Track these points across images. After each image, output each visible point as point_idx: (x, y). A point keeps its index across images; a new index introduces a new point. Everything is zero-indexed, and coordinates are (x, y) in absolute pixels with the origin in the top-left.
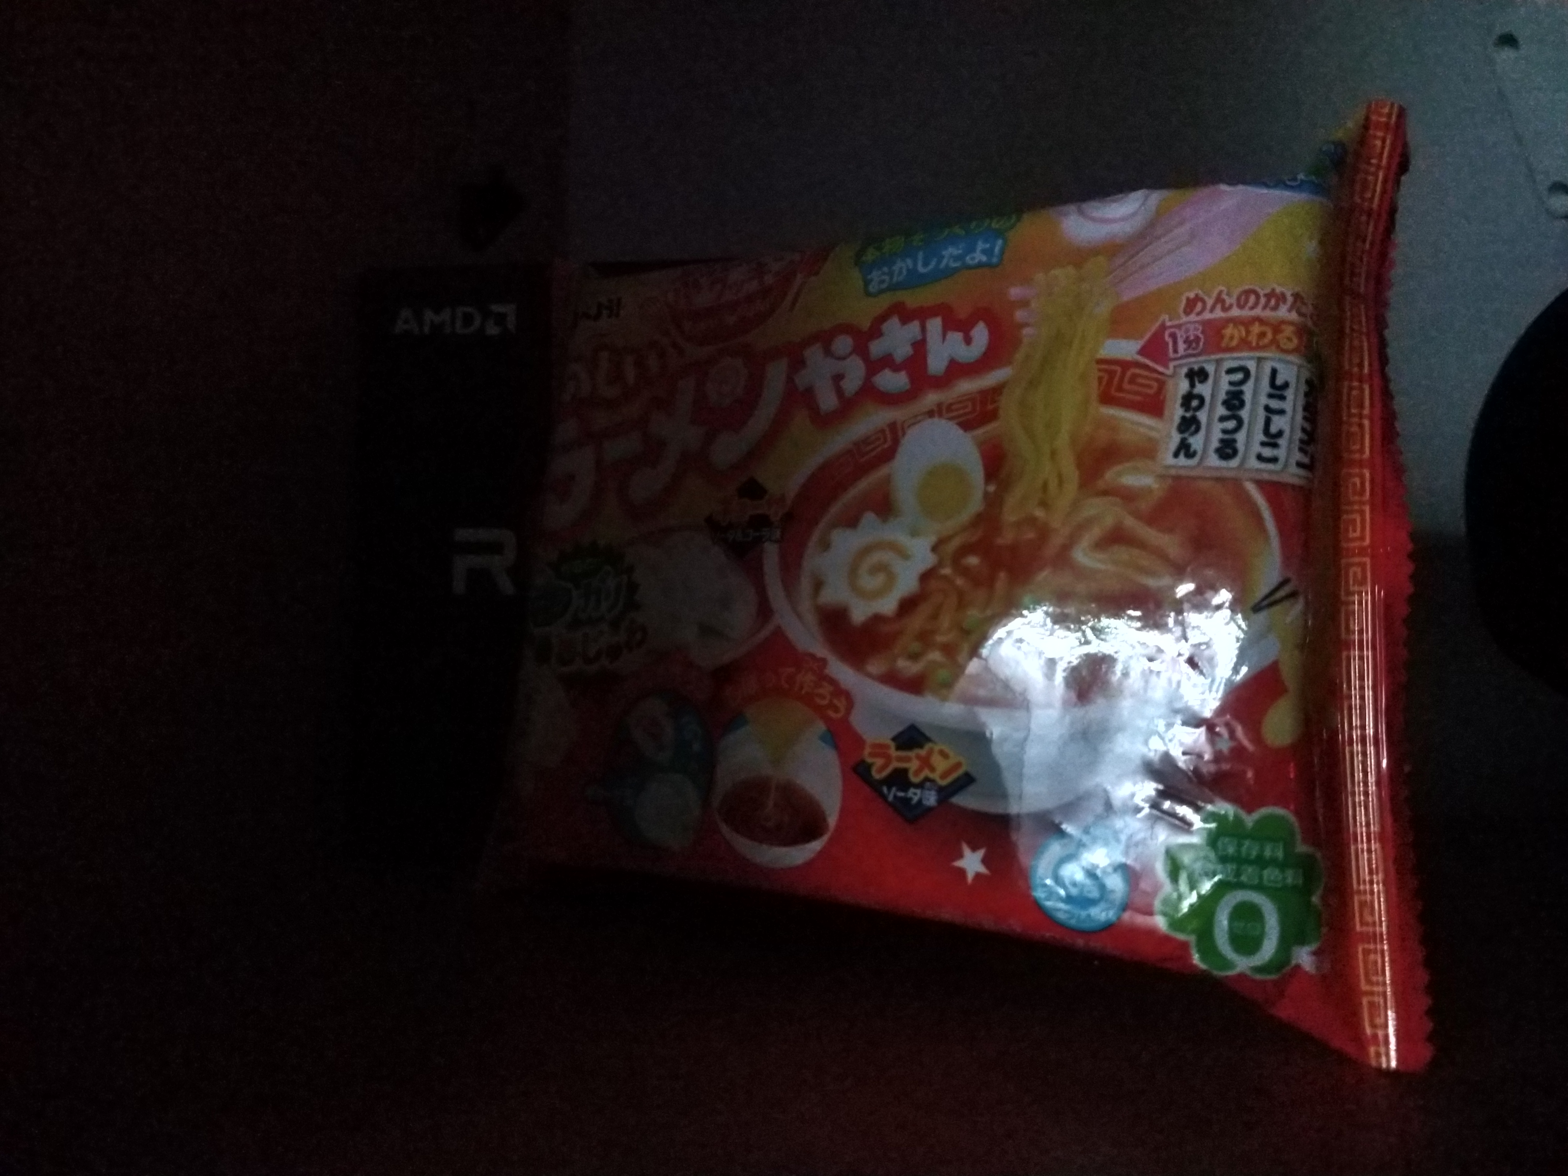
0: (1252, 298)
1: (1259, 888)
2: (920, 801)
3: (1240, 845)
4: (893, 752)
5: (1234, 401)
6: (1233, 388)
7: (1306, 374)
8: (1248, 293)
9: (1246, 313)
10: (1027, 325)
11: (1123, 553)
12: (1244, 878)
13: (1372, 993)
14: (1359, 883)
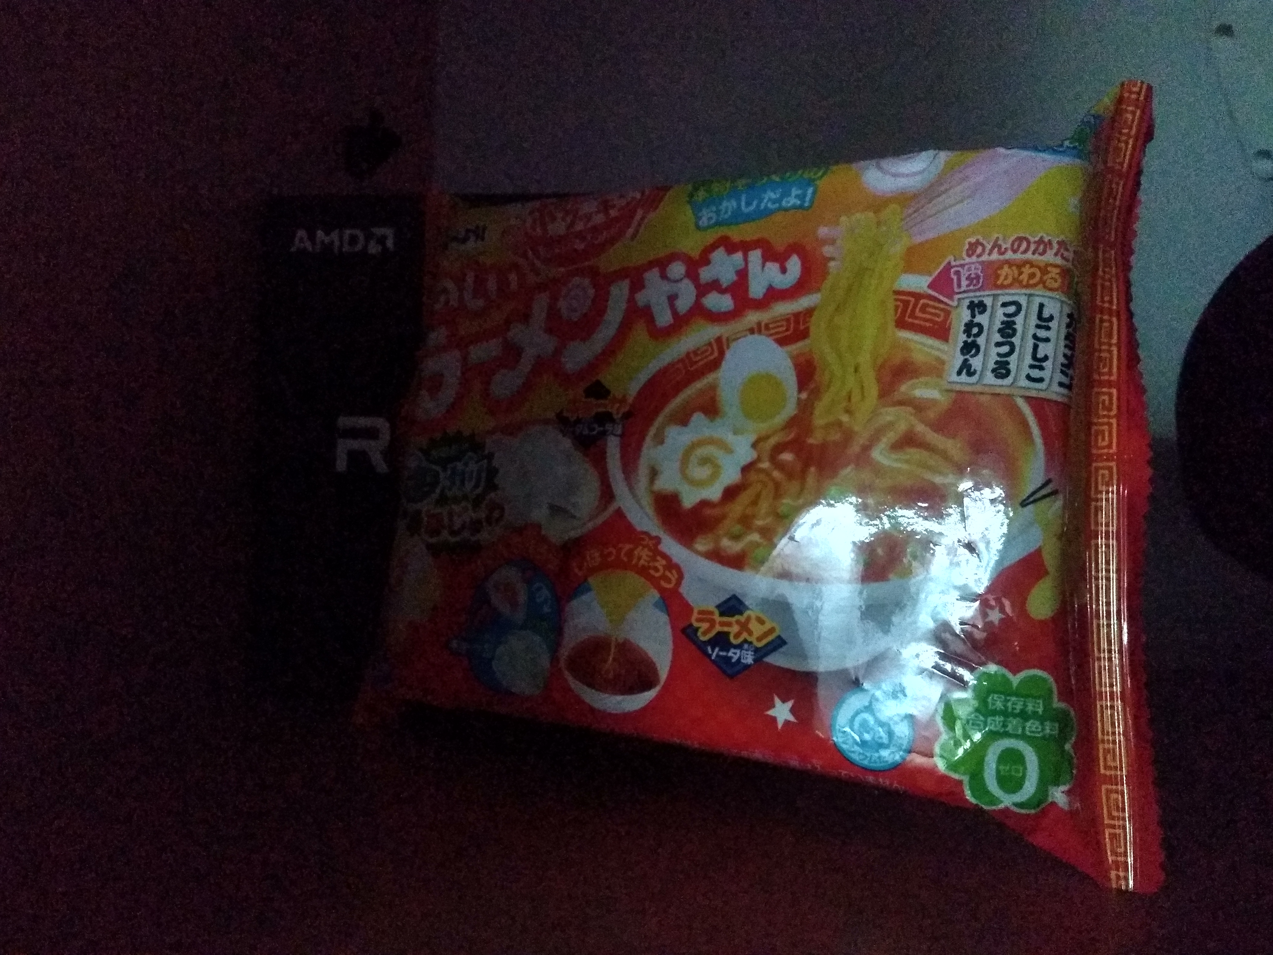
0: (1024, 245)
1: (1022, 737)
2: (739, 659)
3: (1007, 701)
4: (717, 617)
5: (1008, 329)
6: (1005, 319)
7: (1067, 310)
8: (1020, 239)
9: (1018, 256)
10: (833, 259)
11: (914, 453)
12: (1010, 728)
13: (1113, 827)
14: (1103, 734)
